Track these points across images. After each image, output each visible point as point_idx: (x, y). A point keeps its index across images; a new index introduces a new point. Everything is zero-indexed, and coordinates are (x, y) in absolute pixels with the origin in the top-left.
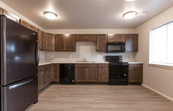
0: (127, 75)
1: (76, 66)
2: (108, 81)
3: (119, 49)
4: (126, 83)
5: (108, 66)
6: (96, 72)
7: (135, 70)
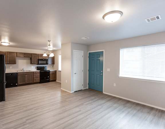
0: (49, 76)
1: (19, 74)
2: (39, 81)
3: (45, 63)
4: (49, 81)
5: (39, 73)
6: (33, 77)
7: (53, 74)
